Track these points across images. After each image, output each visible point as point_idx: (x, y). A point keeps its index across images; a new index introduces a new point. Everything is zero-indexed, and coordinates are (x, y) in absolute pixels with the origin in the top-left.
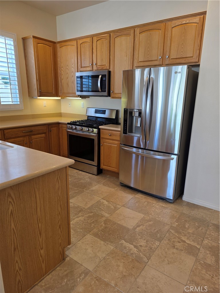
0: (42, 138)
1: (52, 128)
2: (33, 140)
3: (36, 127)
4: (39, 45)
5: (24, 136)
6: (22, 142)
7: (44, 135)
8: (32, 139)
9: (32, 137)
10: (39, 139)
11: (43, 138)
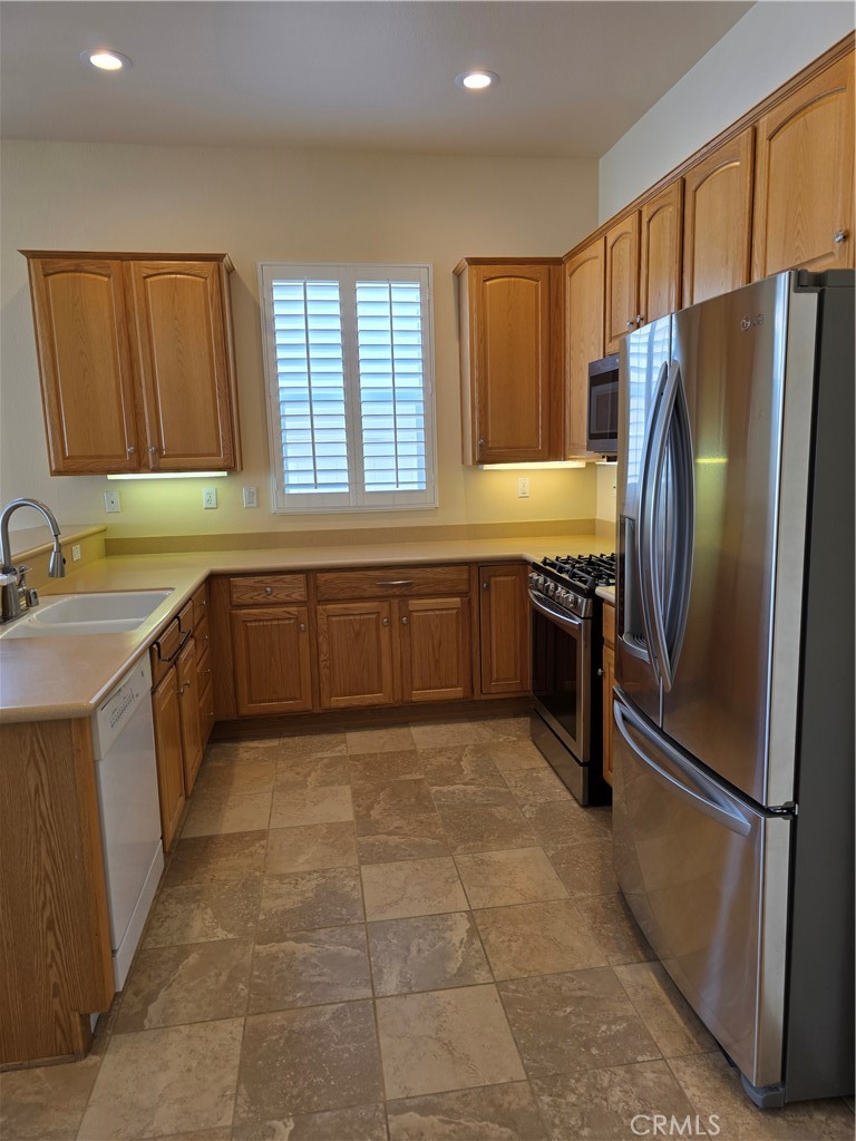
0: (450, 612)
1: (493, 579)
2: (415, 614)
3: (428, 570)
4: (488, 283)
5: (384, 597)
6: (374, 616)
7: (458, 599)
8: (410, 609)
9: (410, 602)
10: (437, 612)
11: (454, 612)
